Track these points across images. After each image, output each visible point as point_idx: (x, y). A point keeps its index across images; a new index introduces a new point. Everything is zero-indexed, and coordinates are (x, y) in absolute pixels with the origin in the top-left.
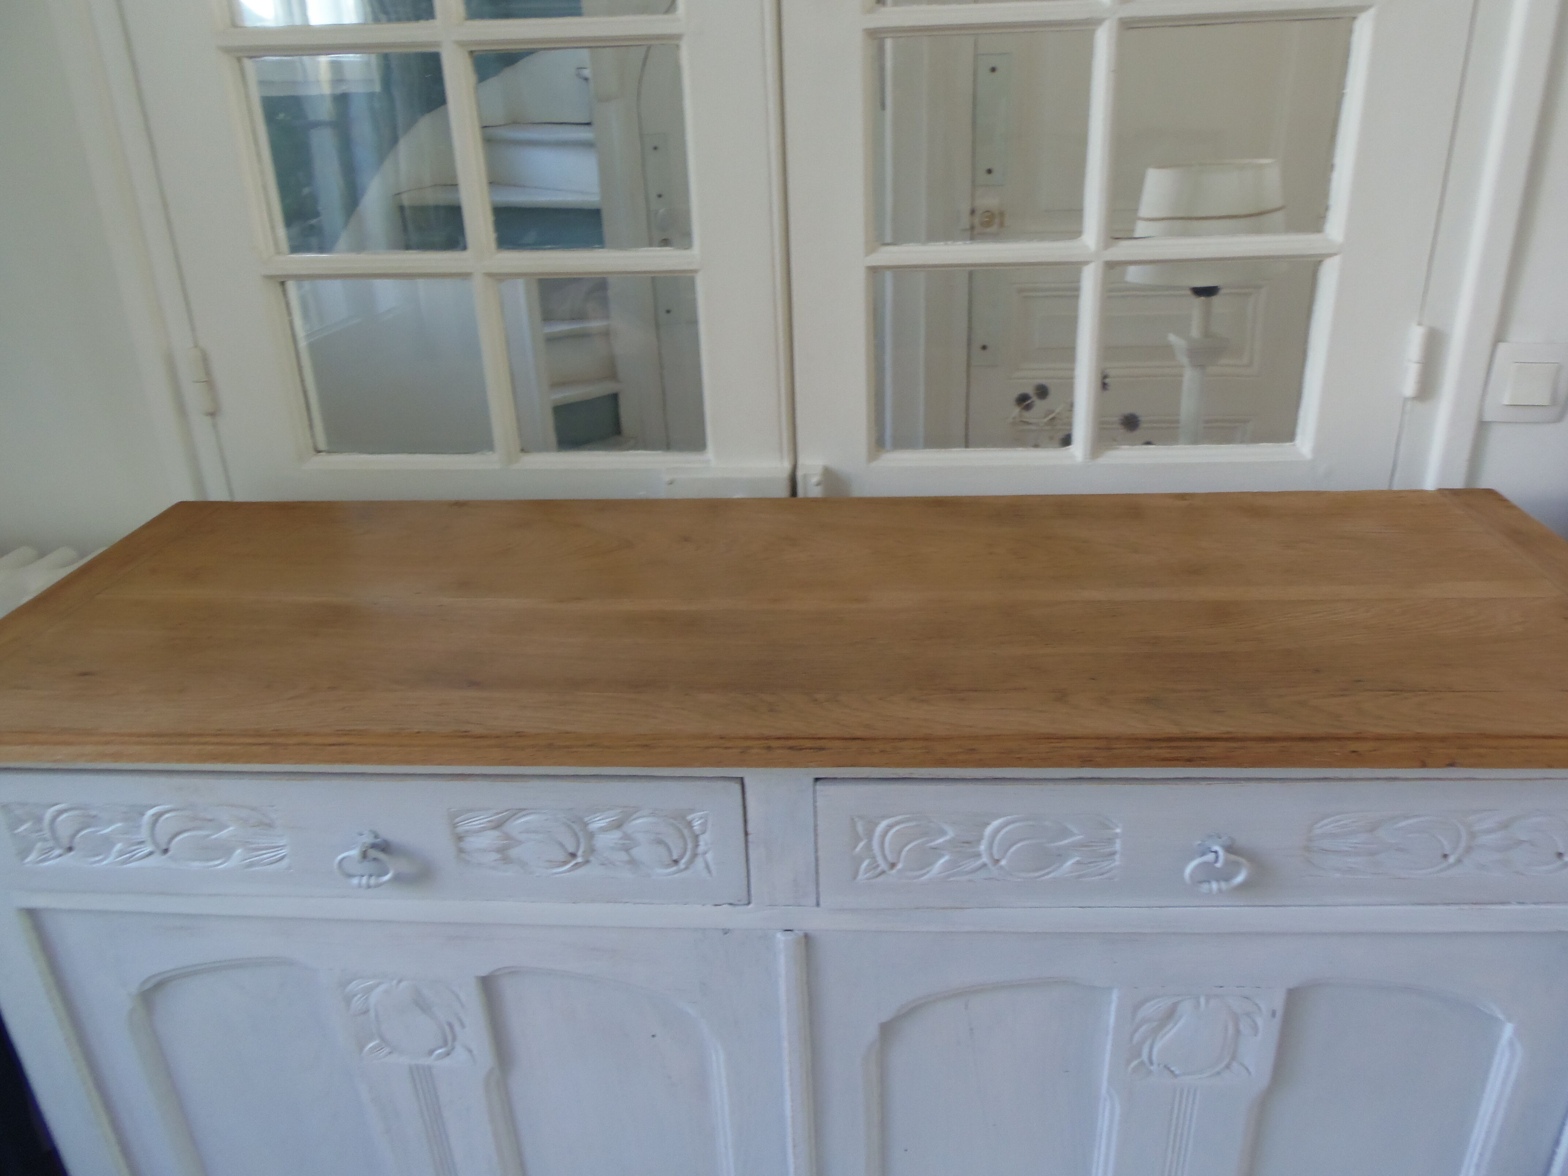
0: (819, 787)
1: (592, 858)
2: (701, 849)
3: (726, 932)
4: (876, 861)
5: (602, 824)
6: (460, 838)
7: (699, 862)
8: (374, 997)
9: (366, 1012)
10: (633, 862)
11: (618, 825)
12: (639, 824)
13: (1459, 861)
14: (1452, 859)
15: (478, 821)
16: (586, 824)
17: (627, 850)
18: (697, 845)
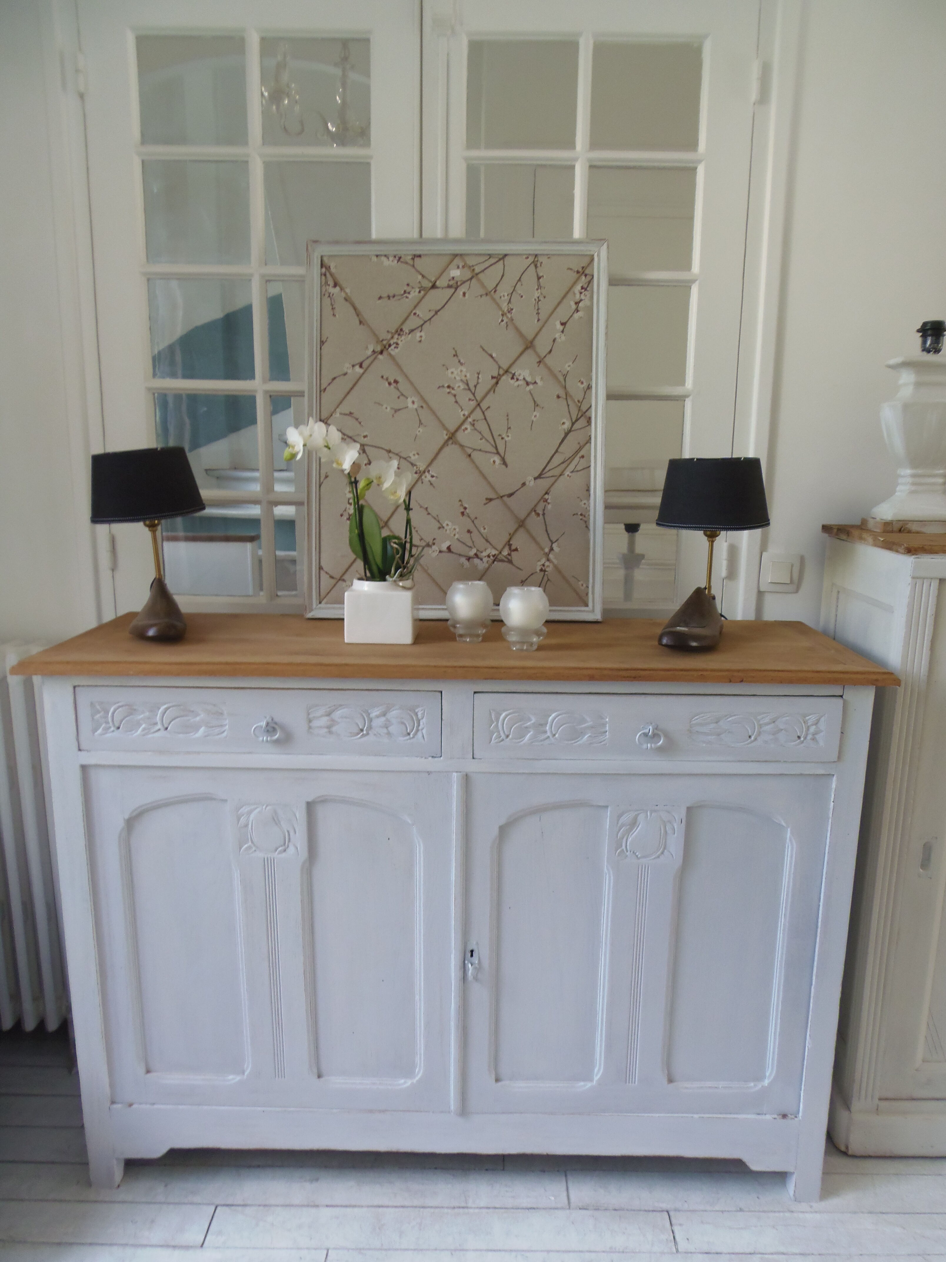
0: (476, 695)
1: (370, 732)
2: (420, 728)
3: (429, 773)
4: (500, 734)
5: (378, 713)
6: (310, 721)
7: (420, 734)
8: (252, 816)
9: (246, 826)
10: (389, 734)
11: (384, 714)
12: (394, 713)
13: (756, 739)
14: (753, 738)
15: (322, 711)
16: (369, 714)
17: (387, 728)
18: (419, 725)
